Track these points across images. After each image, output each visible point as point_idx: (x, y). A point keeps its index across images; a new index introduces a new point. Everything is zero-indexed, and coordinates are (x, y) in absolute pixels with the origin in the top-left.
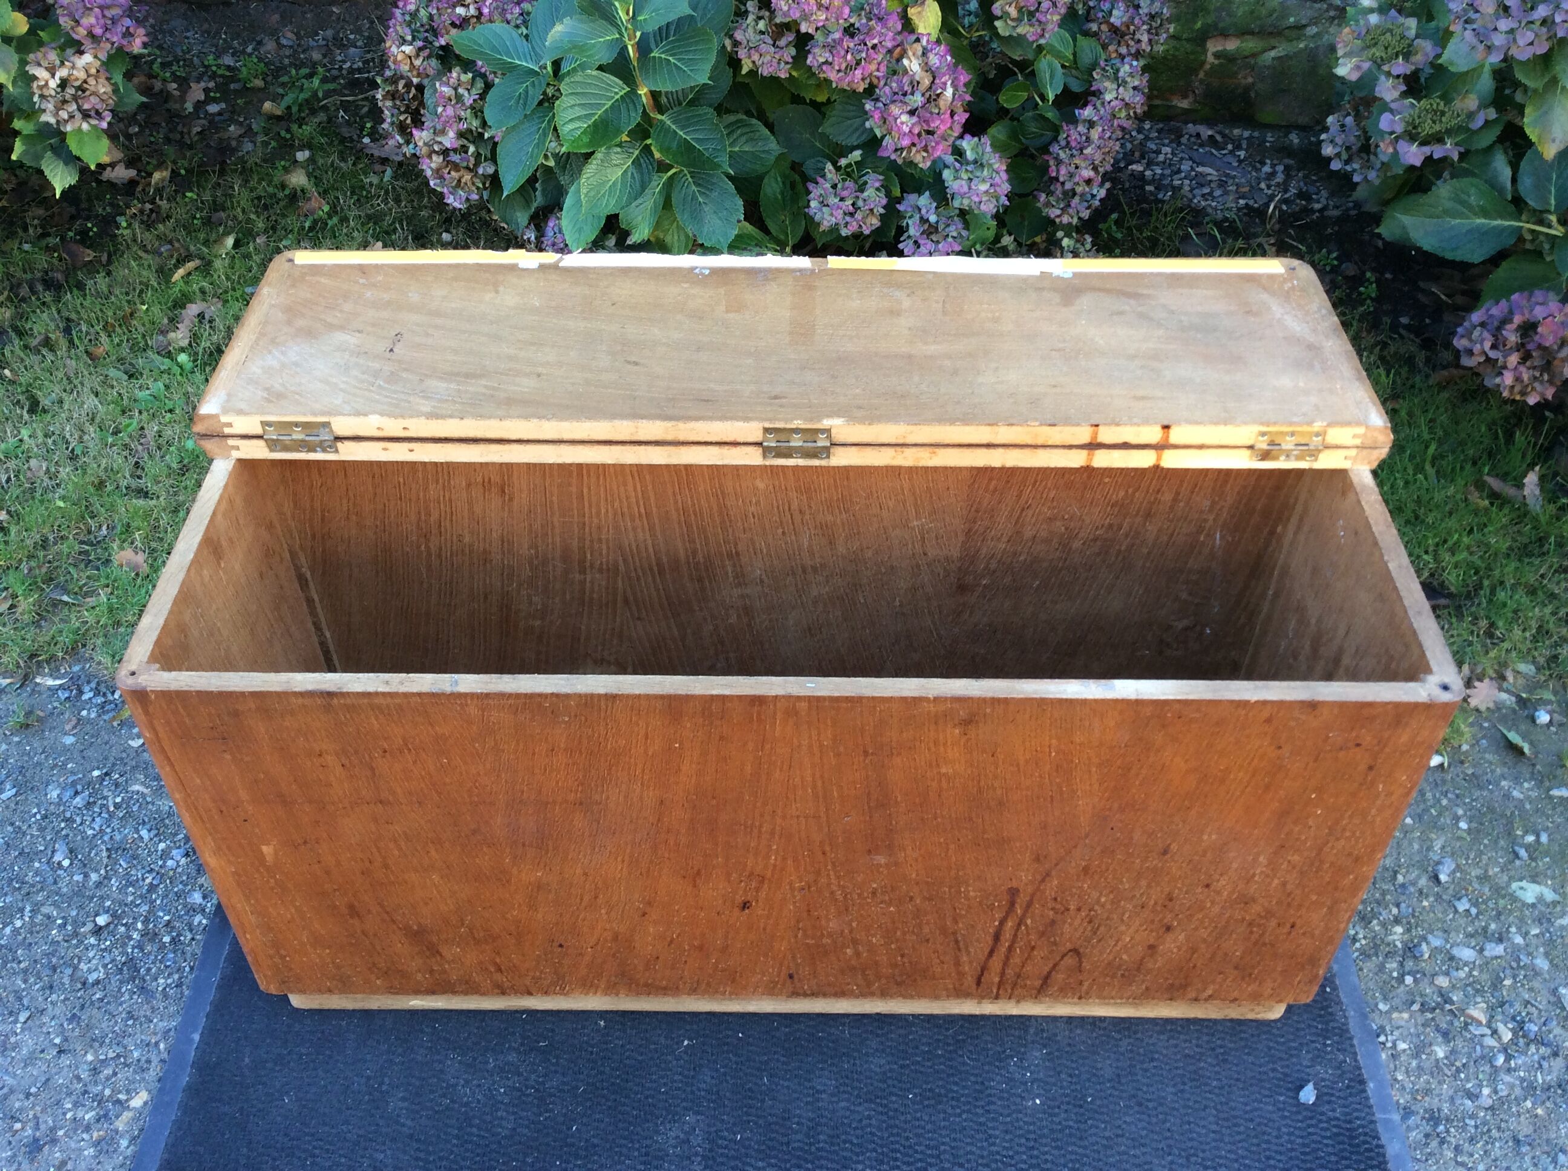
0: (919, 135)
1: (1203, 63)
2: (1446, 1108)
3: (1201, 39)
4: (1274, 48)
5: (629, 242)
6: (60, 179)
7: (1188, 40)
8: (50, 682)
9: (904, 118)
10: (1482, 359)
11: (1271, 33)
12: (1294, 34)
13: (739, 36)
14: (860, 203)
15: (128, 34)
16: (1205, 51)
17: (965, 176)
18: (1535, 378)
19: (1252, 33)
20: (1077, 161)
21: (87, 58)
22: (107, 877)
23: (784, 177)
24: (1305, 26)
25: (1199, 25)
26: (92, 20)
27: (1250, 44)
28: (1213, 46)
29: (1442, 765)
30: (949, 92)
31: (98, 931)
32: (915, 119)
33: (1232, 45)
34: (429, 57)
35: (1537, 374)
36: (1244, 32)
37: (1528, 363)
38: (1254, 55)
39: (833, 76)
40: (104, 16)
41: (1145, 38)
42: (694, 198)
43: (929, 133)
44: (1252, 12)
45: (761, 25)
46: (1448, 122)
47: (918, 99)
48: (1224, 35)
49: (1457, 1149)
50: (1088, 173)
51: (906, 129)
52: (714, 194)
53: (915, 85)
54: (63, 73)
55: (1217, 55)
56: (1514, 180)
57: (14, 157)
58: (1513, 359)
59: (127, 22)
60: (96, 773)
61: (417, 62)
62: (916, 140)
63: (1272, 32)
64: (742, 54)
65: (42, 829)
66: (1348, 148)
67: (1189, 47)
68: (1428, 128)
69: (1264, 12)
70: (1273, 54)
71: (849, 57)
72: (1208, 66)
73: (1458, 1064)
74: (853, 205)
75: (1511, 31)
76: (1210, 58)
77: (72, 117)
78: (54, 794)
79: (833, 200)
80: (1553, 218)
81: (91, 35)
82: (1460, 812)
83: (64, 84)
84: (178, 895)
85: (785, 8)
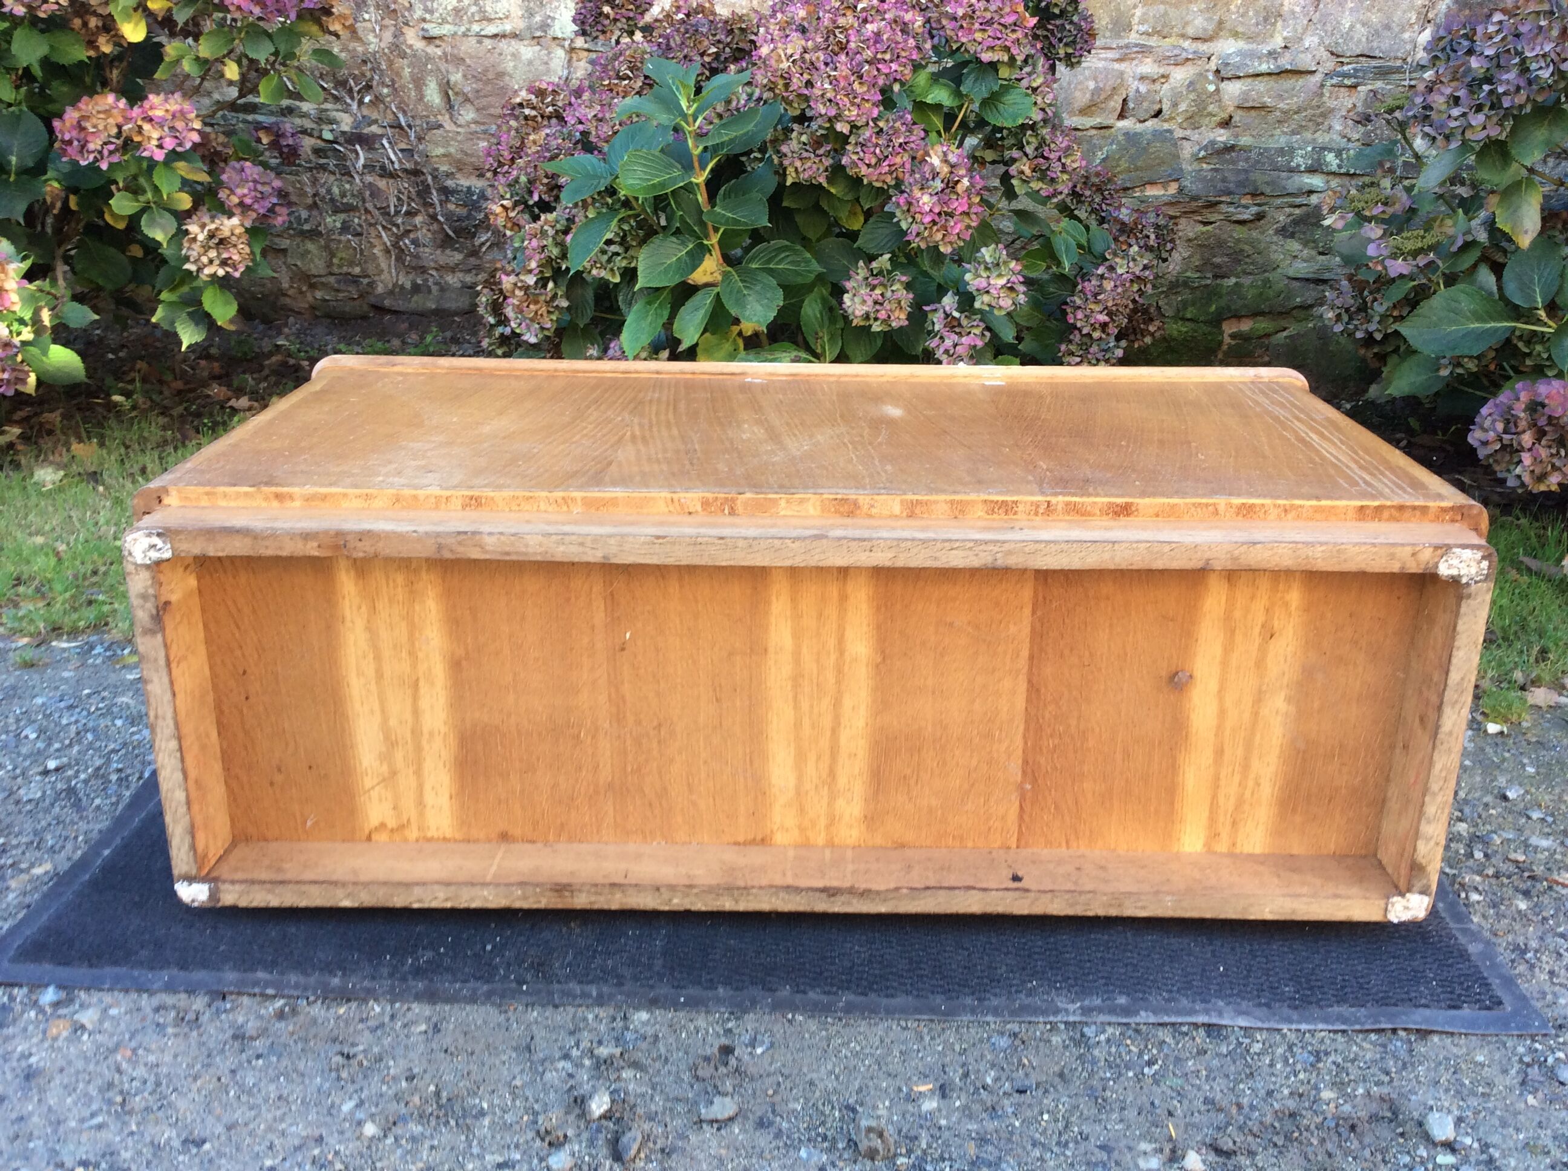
0: (939, 214)
1: (1221, 343)
2: (1534, 944)
3: (1217, 321)
4: (1285, 329)
5: (680, 349)
6: (189, 336)
7: (1205, 322)
8: (65, 645)
9: (926, 198)
10: (1498, 447)
11: (1281, 313)
12: (1302, 314)
13: (784, 149)
14: (889, 294)
15: (271, 210)
16: (1222, 333)
17: (984, 275)
18: (1552, 455)
19: (1262, 314)
20: (1092, 306)
21: (235, 221)
22: (70, 745)
23: (824, 300)
24: (1311, 306)
25: (1213, 308)
26: (246, 191)
27: (1263, 325)
28: (1229, 328)
29: (1502, 733)
30: (966, 182)
31: (46, 772)
32: (935, 198)
33: (1246, 326)
34: (522, 211)
35: (1554, 451)
36: (1256, 314)
37: (1543, 442)
38: (1268, 335)
39: (864, 170)
40: (255, 190)
41: (1153, 237)
42: (739, 291)
43: (946, 214)
44: (1261, 294)
45: (804, 138)
46: (1430, 240)
47: (938, 185)
48: (1238, 317)
49: (1552, 973)
50: (1103, 318)
51: (927, 209)
52: (758, 288)
53: (935, 175)
54: (213, 226)
55: (1233, 336)
56: (1500, 288)
57: (154, 320)
58: (1527, 439)
59: (275, 200)
60: (86, 691)
61: (512, 214)
62: (937, 219)
63: (1284, 313)
64: (786, 162)
65: (18, 721)
66: (1347, 310)
67: (1206, 329)
68: (1410, 246)
69: (1271, 293)
70: (1285, 334)
71: (878, 151)
72: (1225, 347)
73: (1544, 914)
74: (882, 295)
75: (1464, 115)
76: (1227, 340)
77: (211, 262)
78: (39, 701)
79: (864, 291)
80: (1542, 314)
81: (241, 204)
82: (1526, 761)
83: (211, 236)
84: (137, 756)
85: (823, 112)
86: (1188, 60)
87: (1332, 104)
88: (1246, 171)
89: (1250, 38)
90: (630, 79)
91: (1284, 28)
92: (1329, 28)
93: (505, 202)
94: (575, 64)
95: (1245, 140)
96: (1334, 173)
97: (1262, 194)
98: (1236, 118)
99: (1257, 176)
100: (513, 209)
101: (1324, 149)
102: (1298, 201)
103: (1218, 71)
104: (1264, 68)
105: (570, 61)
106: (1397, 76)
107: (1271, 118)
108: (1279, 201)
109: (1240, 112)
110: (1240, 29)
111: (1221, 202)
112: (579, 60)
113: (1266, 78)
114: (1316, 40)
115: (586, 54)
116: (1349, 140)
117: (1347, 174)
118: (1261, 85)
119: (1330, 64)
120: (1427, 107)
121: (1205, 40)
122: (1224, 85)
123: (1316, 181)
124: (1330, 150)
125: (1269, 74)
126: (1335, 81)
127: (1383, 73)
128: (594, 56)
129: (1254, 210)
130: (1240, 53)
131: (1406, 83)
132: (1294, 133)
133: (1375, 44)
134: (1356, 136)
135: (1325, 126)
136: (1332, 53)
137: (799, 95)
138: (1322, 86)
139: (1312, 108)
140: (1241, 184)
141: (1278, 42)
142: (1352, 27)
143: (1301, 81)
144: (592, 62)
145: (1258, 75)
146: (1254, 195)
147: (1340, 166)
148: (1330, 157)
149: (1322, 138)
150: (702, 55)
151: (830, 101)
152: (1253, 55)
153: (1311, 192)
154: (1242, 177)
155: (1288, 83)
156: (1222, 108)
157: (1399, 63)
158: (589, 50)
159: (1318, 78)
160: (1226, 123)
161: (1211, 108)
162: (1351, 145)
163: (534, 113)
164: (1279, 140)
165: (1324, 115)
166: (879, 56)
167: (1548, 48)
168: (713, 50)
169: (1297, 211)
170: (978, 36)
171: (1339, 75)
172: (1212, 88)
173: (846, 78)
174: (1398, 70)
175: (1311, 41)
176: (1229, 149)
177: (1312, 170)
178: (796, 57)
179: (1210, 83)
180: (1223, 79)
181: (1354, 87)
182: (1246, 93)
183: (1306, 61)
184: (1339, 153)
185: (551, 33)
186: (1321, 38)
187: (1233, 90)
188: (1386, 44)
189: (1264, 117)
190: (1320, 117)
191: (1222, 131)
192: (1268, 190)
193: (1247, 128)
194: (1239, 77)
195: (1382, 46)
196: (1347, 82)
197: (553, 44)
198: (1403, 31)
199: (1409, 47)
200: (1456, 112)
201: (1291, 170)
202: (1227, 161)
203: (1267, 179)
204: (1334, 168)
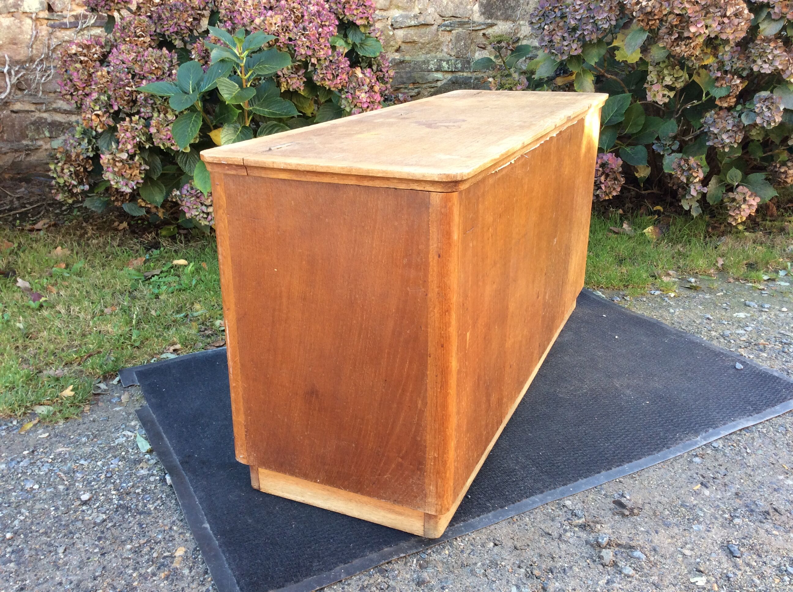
9: (363, 95)
32: (367, 95)
37: (608, 179)
39: (326, 82)
47: (366, 88)
58: (602, 179)
64: (282, 80)
71: (334, 72)
75: (569, 44)
85: (303, 53)
86: (379, 20)
87: (442, 39)
88: (410, 72)
89: (405, 9)
90: (143, 37)
91: (419, 4)
92: (438, 4)
93: (99, 112)
94: (40, 27)
95: (407, 58)
96: (446, 71)
97: (418, 83)
98: (403, 47)
99: (416, 75)
100: (103, 116)
101: (441, 60)
102: (433, 85)
103: (392, 25)
104: (413, 23)
105: (36, 26)
106: (467, 26)
107: (417, 46)
108: (425, 86)
109: (404, 44)
110: (400, 5)
111: (401, 88)
112: (42, 25)
113: (413, 28)
114: (433, 9)
115: (46, 21)
116: (451, 56)
117: (452, 72)
118: (412, 31)
119: (440, 21)
120: (551, 41)
121: (385, 10)
122: (396, 31)
123: (439, 75)
124: (444, 61)
125: (415, 26)
126: (443, 28)
127: (462, 24)
128: (52, 22)
129: (416, 90)
130: (401, 16)
131: (471, 29)
132: (427, 53)
133: (457, 11)
134: (453, 54)
135: (440, 50)
136: (440, 16)
137: (284, 44)
138: (438, 31)
139: (434, 41)
140: (409, 78)
141: (416, 11)
142: (447, 3)
143: (428, 29)
144: (52, 26)
145: (410, 27)
146: (414, 83)
147: (449, 68)
148: (444, 64)
149: (439, 55)
150: (185, 22)
151: (307, 47)
152: (407, 17)
153: (438, 80)
154: (409, 75)
155: (423, 30)
156: (396, 43)
157: (467, 20)
158: (48, 19)
159: (435, 27)
160: (398, 50)
161: (392, 43)
162: (452, 58)
163: (86, 59)
164: (421, 57)
165: (439, 45)
166: (323, 23)
167: (605, 15)
168: (190, 20)
169: (432, 90)
170: (355, 12)
171: (444, 25)
172: (391, 33)
173: (313, 35)
174: (467, 23)
175: (431, 10)
176: (402, 62)
177: (437, 71)
178: (279, 24)
179: (390, 31)
180: (394, 29)
181: (450, 31)
182: (406, 35)
183: (430, 20)
184: (448, 63)
185: (21, 9)
186: (435, 9)
187: (400, 33)
188: (461, 11)
189: (414, 47)
190: (437, 46)
191: (397, 54)
192: (420, 81)
193: (408, 52)
194: (402, 28)
195: (460, 12)
196: (448, 29)
197: (23, 16)
198: (467, 5)
199: (470, 12)
200: (565, 43)
201: (429, 71)
202: (401, 68)
203: (419, 75)
204: (446, 69)
